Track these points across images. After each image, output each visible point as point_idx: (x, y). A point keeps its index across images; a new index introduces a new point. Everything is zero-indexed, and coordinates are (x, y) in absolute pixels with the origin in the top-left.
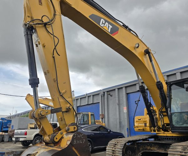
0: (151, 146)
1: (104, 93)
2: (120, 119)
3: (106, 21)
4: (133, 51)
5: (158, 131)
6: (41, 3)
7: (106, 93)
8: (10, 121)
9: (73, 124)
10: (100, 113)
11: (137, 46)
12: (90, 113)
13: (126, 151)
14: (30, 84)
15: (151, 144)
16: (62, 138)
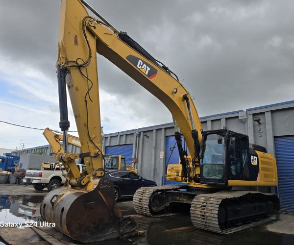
0: (180, 197)
1: (140, 133)
2: (155, 165)
3: (144, 63)
4: (171, 96)
5: (189, 181)
6: (77, 43)
7: (142, 133)
8: (18, 158)
9: (100, 169)
10: (133, 157)
11: (175, 91)
12: (120, 157)
13: (154, 200)
14: (60, 127)
15: (181, 195)
16: (89, 181)
